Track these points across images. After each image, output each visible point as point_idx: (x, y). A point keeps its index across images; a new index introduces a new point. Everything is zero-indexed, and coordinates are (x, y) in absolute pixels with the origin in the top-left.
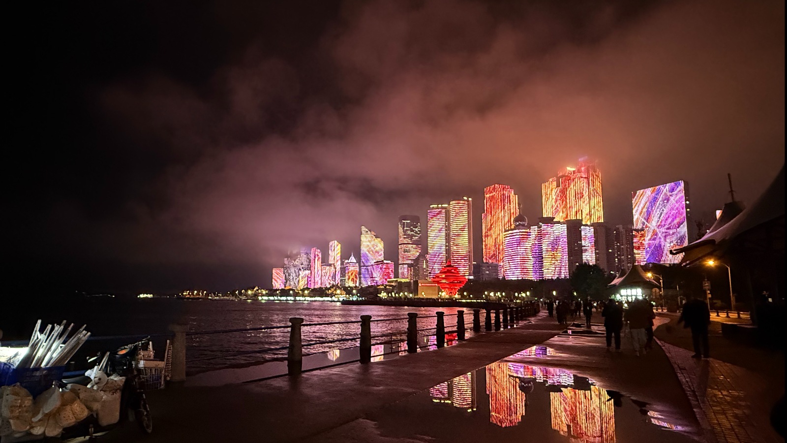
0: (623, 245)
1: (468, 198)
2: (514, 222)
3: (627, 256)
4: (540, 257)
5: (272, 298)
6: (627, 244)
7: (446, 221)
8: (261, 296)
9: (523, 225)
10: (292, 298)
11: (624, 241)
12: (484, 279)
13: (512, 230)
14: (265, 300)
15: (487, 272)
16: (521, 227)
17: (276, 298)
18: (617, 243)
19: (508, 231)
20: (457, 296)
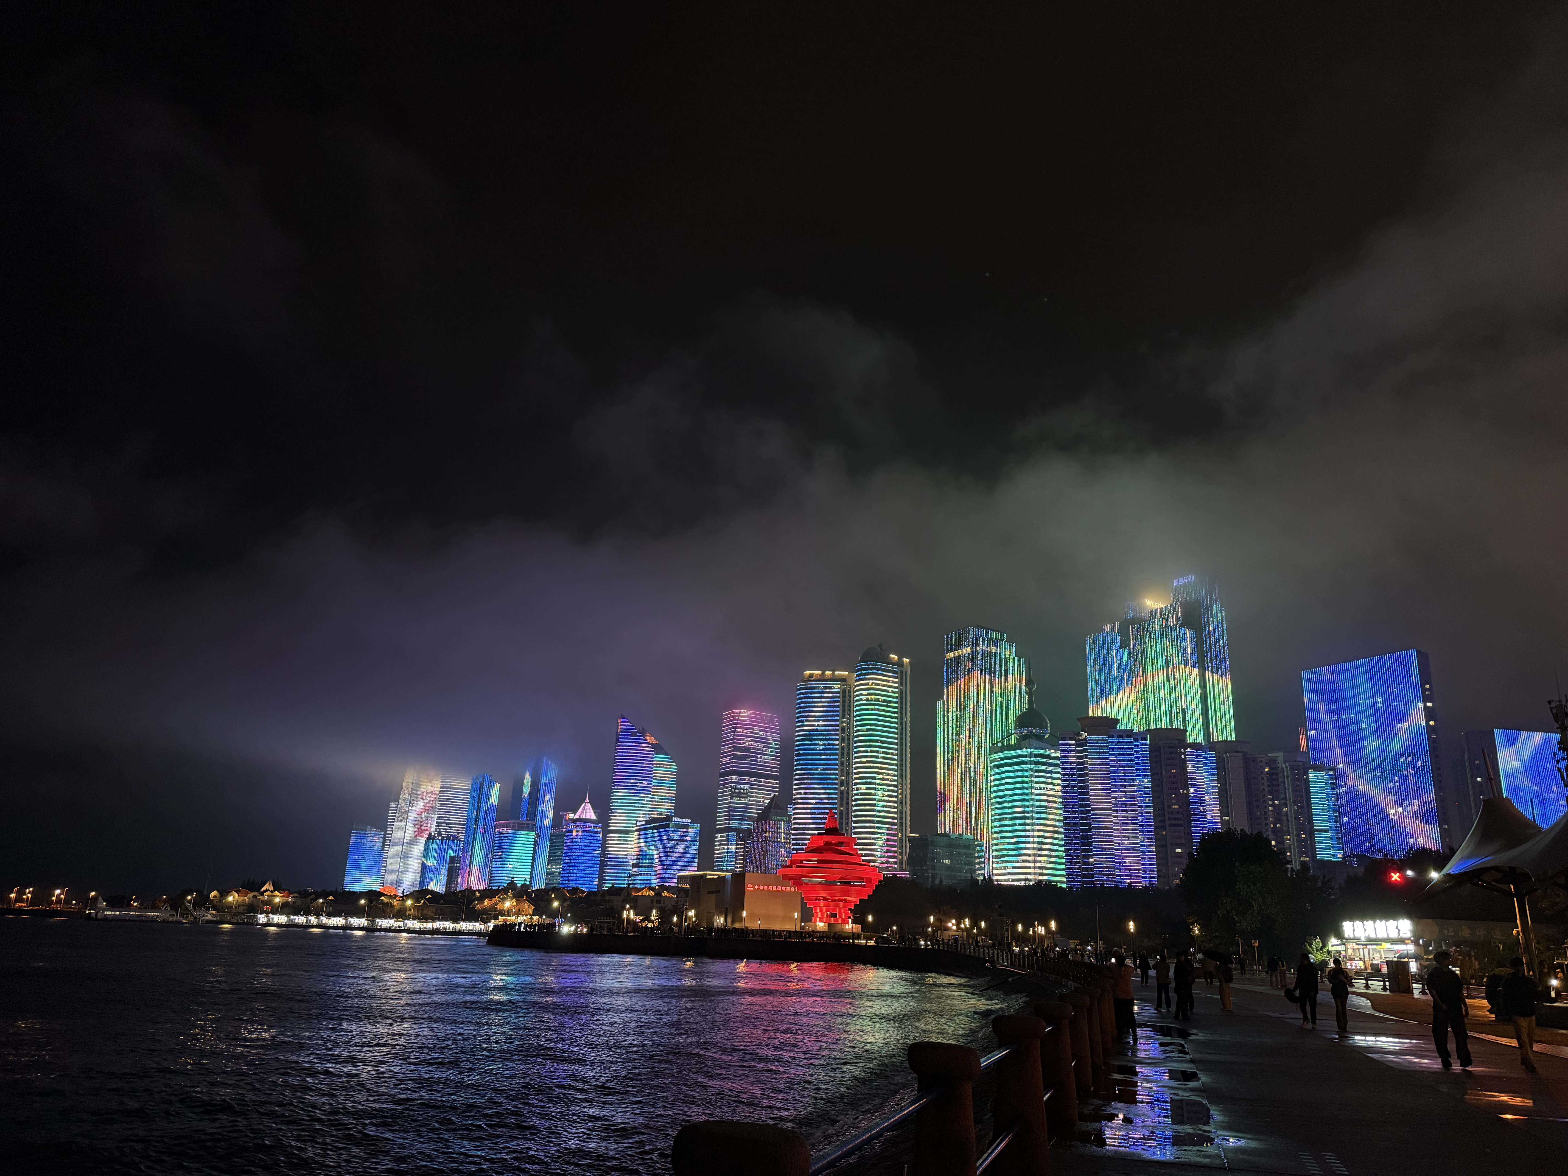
0: (1286, 805)
1: (900, 658)
2: (1015, 729)
3: (1299, 835)
4: (1083, 825)
5: (300, 919)
6: (1295, 802)
7: (844, 716)
8: (267, 913)
9: (1040, 738)
10: (363, 922)
11: (1289, 795)
12: (937, 882)
13: (1010, 748)
14: (277, 925)
15: (947, 862)
16: (1034, 742)
17: (313, 920)
18: (1273, 800)
19: (1002, 749)
20: (849, 927)
